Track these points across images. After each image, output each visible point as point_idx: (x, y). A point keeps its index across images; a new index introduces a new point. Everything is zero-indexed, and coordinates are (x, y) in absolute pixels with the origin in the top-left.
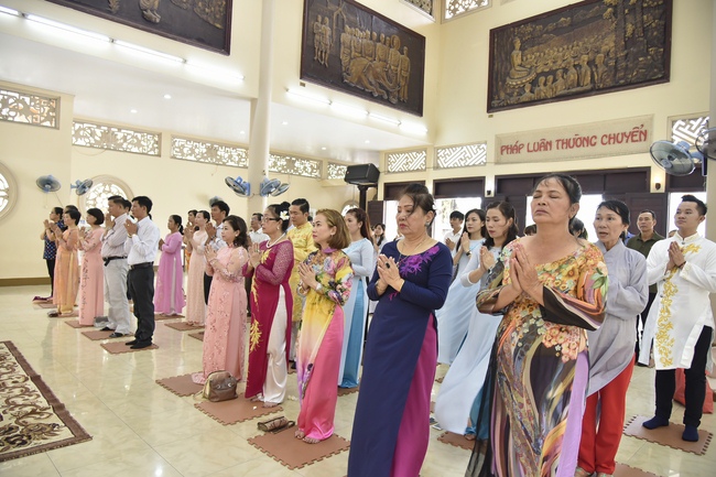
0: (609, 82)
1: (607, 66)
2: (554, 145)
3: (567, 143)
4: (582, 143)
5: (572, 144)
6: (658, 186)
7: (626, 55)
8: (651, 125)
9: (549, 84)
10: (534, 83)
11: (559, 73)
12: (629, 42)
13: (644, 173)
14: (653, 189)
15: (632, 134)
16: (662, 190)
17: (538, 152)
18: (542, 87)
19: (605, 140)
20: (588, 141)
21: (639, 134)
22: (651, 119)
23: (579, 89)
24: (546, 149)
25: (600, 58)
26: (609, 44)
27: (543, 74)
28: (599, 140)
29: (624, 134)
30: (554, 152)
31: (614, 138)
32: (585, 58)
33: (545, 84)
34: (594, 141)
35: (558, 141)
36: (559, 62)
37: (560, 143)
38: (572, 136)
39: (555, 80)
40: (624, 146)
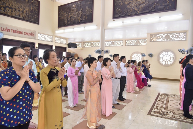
0: (27, 19)
1: (27, 14)
2: (11, 31)
3: (15, 31)
4: (19, 33)
5: (16, 32)
6: (37, 47)
7: (31, 14)
8: (35, 33)
9: (10, 11)
10: (5, 8)
11: (14, 9)
12: (32, 11)
13: (34, 44)
14: (36, 48)
15: (31, 34)
16: (38, 49)
17: (5, 31)
18: (8, 11)
19: (25, 34)
20: (20, 32)
21: (32, 34)
22: (35, 32)
23: (19, 17)
24: (8, 31)
25: (25, 11)
26: (27, 9)
27: (8, 7)
28: (23, 33)
29: (29, 33)
30: (10, 33)
31: (27, 34)
32: (21, 9)
33: (9, 11)
34: (22, 33)
35: (12, 30)
36: (14, 6)
37: (13, 31)
38: (16, 30)
39: (12, 11)
40: (29, 36)
